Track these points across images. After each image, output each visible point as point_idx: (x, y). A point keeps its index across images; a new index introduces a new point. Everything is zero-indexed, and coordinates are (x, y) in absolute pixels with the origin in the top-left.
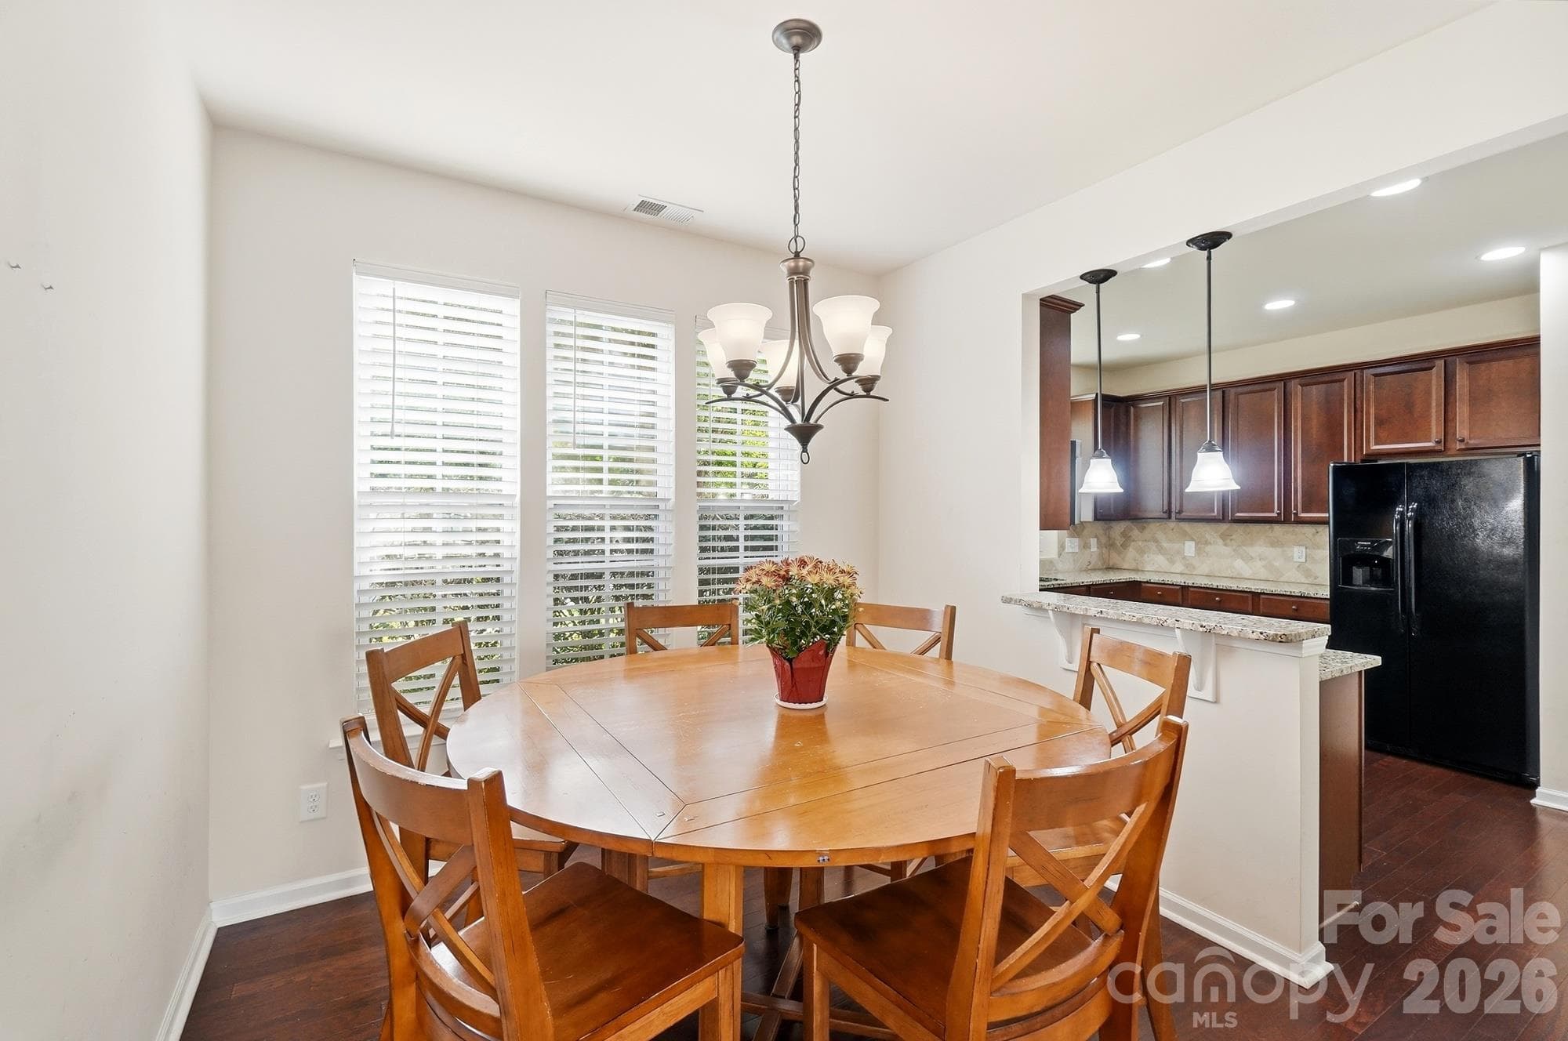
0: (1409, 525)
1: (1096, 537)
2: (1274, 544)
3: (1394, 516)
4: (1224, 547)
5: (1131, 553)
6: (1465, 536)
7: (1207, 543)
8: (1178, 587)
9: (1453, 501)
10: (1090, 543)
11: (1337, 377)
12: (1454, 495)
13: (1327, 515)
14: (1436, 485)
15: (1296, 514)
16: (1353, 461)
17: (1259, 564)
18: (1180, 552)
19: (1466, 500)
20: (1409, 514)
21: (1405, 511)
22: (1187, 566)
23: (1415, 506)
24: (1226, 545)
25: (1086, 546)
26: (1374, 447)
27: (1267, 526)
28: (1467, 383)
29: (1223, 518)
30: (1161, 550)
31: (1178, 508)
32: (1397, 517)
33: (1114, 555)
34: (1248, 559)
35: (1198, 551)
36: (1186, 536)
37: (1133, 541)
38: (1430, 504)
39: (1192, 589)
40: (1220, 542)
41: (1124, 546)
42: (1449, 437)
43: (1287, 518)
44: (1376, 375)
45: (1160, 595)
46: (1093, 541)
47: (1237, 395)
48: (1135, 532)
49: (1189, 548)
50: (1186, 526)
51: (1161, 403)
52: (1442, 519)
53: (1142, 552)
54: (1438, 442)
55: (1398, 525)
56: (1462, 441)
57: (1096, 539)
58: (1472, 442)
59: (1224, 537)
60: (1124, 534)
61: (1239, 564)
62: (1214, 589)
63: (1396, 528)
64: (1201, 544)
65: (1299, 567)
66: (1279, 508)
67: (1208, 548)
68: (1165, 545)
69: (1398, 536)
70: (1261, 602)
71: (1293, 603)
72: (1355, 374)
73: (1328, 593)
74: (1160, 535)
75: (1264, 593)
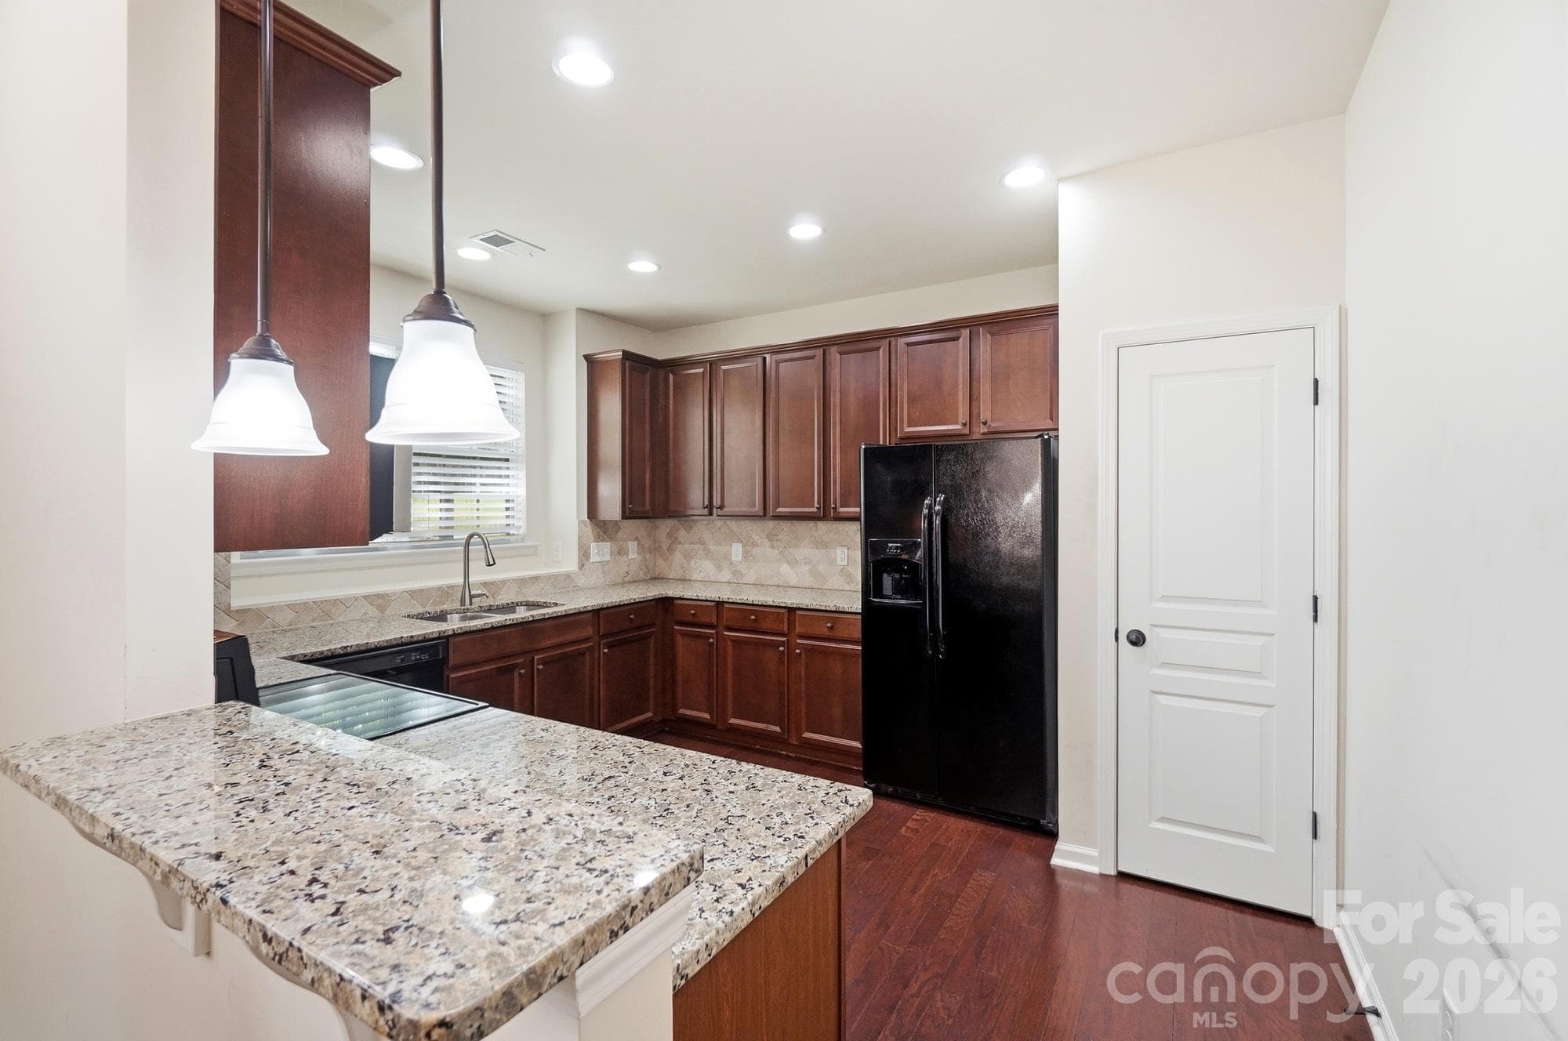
0: (937, 521)
1: (637, 539)
2: (821, 544)
3: (922, 510)
4: (770, 549)
5: (677, 557)
6: (989, 535)
7: (754, 545)
8: (713, 604)
9: (978, 492)
10: (628, 548)
11: (874, 344)
12: (978, 485)
13: (858, 510)
14: (960, 471)
15: (835, 509)
16: (888, 444)
17: (806, 568)
18: (727, 557)
19: (989, 491)
20: (937, 508)
21: (933, 504)
22: (734, 573)
23: (942, 499)
24: (772, 547)
25: (621, 552)
26: (908, 430)
27: (812, 524)
28: (988, 354)
29: (765, 514)
30: (708, 554)
31: (719, 503)
32: (926, 511)
33: (660, 562)
34: (793, 563)
35: (746, 555)
36: (733, 537)
37: (680, 543)
38: (956, 496)
39: (726, 606)
40: (768, 544)
41: (671, 550)
42: (974, 419)
43: (826, 514)
44: (909, 344)
45: (693, 614)
46: (632, 546)
47: (778, 363)
48: (682, 533)
49: (737, 551)
50: (733, 524)
51: (701, 370)
52: (967, 514)
53: (688, 557)
54: (964, 425)
55: (926, 521)
56: (985, 423)
57: (636, 543)
58: (993, 425)
59: (771, 537)
60: (669, 535)
61: (785, 568)
62: (750, 605)
63: (924, 525)
64: (748, 544)
65: (842, 570)
66: (819, 503)
67: (756, 551)
68: (712, 548)
69: (927, 533)
70: (797, 618)
71: (829, 619)
72: (890, 342)
73: (860, 607)
74: (707, 536)
75: (800, 609)
